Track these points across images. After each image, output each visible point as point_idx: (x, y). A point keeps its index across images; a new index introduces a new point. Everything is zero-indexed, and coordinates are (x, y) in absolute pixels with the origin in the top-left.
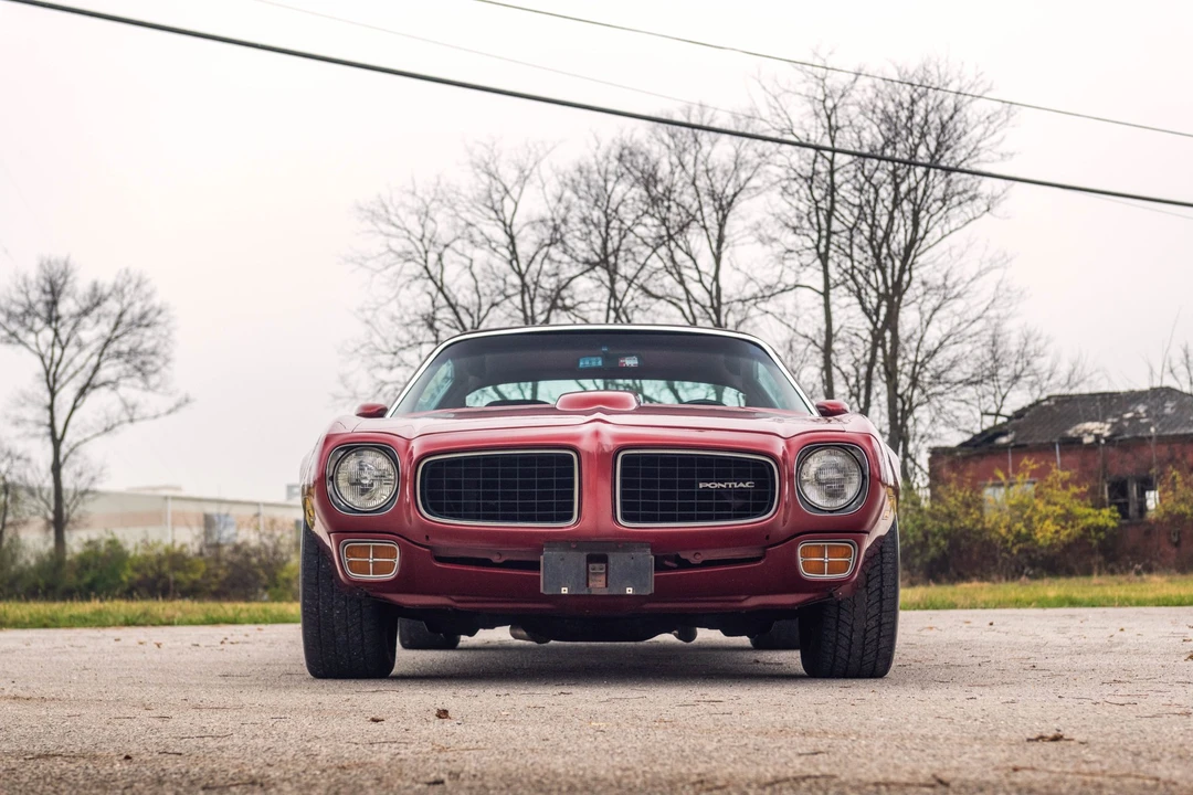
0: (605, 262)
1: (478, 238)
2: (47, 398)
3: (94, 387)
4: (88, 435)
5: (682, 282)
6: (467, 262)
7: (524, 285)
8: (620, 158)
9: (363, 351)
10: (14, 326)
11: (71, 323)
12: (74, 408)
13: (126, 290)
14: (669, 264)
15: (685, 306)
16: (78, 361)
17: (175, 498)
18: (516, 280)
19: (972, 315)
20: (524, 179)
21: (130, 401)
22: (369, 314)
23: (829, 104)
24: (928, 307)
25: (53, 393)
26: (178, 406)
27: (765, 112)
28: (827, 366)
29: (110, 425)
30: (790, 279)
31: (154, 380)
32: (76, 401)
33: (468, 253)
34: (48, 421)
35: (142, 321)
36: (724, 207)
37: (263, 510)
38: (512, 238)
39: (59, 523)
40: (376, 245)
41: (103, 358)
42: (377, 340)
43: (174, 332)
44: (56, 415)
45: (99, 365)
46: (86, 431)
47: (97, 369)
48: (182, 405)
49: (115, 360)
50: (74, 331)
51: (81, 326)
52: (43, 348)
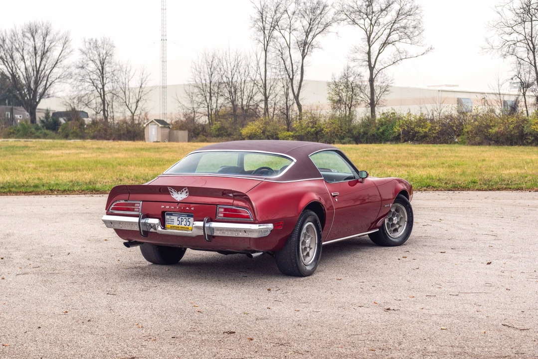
2: (368, 48)
3: (389, 44)
4: (386, 65)
9: (497, 26)
10: (353, 16)
11: (377, 15)
12: (379, 53)
16: (380, 32)
17: (443, 91)
21: (401, 50)
22: (499, 9)
25: (370, 47)
26: (427, 51)
29: (396, 61)
31: (416, 39)
32: (380, 50)
34: (367, 59)
35: (409, 14)
37: (487, 96)
39: (373, 104)
41: (392, 30)
42: (503, 20)
43: (423, 18)
44: (371, 56)
45: (390, 33)
46: (385, 63)
47: (389, 35)
48: (429, 51)
49: (398, 31)
50: (377, 19)
51: (380, 16)
52: (367, 26)
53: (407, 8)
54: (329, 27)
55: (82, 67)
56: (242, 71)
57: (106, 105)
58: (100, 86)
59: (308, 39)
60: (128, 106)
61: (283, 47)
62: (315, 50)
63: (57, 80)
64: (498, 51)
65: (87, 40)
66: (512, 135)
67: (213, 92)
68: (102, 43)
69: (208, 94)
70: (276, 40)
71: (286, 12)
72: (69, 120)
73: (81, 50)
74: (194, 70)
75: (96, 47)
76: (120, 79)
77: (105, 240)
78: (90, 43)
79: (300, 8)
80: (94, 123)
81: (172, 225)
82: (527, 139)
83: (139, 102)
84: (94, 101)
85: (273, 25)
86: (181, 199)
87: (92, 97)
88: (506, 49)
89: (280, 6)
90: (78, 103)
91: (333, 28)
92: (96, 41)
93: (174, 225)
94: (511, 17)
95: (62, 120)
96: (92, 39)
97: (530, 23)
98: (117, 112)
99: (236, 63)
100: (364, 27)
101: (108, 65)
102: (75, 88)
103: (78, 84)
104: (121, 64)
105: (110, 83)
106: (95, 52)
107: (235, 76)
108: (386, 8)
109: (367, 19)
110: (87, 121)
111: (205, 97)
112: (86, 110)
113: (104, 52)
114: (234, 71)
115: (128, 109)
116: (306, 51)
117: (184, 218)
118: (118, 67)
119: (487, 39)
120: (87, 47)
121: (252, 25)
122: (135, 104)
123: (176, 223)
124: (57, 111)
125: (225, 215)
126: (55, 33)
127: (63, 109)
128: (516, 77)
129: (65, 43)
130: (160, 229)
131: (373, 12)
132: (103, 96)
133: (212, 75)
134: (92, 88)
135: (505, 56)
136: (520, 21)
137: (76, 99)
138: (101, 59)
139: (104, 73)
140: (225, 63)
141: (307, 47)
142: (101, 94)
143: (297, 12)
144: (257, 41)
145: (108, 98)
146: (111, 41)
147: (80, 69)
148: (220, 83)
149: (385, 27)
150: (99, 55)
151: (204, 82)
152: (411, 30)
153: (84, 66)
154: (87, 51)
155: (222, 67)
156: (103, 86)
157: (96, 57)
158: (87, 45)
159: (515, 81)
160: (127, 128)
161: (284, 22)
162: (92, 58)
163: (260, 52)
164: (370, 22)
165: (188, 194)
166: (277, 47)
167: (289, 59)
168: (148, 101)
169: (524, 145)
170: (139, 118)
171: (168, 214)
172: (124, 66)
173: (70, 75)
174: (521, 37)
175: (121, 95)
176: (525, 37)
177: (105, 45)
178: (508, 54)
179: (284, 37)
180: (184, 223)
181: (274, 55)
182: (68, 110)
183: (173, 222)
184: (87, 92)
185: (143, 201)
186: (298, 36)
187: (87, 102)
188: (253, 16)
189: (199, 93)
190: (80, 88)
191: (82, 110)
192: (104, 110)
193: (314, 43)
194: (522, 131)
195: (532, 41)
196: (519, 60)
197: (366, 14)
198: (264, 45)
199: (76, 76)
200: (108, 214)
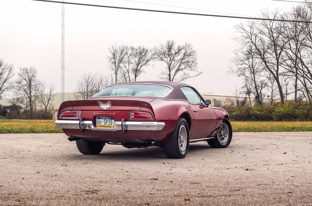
2: (169, 72)
3: (180, 70)
6: (260, 38)
7: (275, 44)
9: (235, 61)
10: (161, 56)
11: (173, 56)
12: (175, 75)
13: (186, 48)
16: (175, 65)
17: (206, 95)
18: (273, 43)
21: (186, 73)
22: (236, 52)
25: (170, 72)
26: (199, 74)
29: (183, 79)
31: (193, 68)
32: (175, 74)
34: (169, 78)
35: (190, 55)
37: (229, 98)
40: (240, 35)
41: (181, 63)
42: (238, 58)
43: (197, 57)
44: (171, 77)
45: (180, 65)
46: (178, 80)
47: (180, 66)
48: (200, 74)
49: (184, 64)
50: (174, 57)
51: (175, 56)
52: (168, 61)
53: (189, 52)
54: (149, 62)
55: (19, 83)
56: (104, 84)
57: (32, 102)
58: (29, 92)
59: (138, 68)
60: (43, 103)
61: (125, 72)
62: (142, 73)
63: (6, 89)
64: (236, 73)
65: (22, 68)
66: (244, 116)
67: (88, 95)
68: (30, 70)
69: (86, 96)
70: (121, 69)
71: (126, 54)
72: (12, 110)
73: (19, 74)
74: (78, 84)
75: (27, 72)
76: (40, 88)
77: (50, 146)
78: (24, 70)
79: (134, 52)
80: (25, 112)
81: (100, 125)
82: (252, 118)
83: (50, 101)
84: (25, 101)
85: (120, 61)
86: (106, 108)
87: (24, 98)
88: (240, 72)
89: (124, 51)
90: (17, 102)
91: (151, 62)
92: (27, 69)
93: (102, 125)
94: (242, 56)
95: (8, 111)
96: (25, 68)
97: (252, 59)
98: (38, 106)
99: (101, 80)
100: (166, 62)
101: (33, 82)
102: (15, 94)
103: (17, 91)
104: (40, 81)
105: (34, 91)
106: (26, 75)
107: (100, 87)
108: (178, 52)
109: (169, 57)
110: (22, 111)
111: (85, 98)
112: (21, 105)
113: (31, 75)
114: (100, 84)
115: (43, 105)
116: (137, 74)
117: (108, 120)
118: (38, 82)
119: (230, 67)
120: (22, 72)
121: (109, 61)
122: (47, 102)
123: (103, 124)
124: (5, 106)
125: (135, 117)
126: (5, 65)
127: (9, 104)
128: (245, 87)
129: (10, 70)
130: (92, 127)
131: (171, 54)
132: (30, 98)
133: (88, 86)
134: (24, 93)
135: (239, 76)
136: (247, 58)
137: (16, 99)
138: (30, 79)
139: (31, 85)
140: (95, 80)
141: (137, 72)
142: (29, 97)
143: (132, 54)
144: (111, 69)
145: (33, 99)
146: (35, 69)
147: (18, 84)
148: (92, 91)
149: (178, 61)
150: (28, 76)
151: (84, 90)
152: (191, 63)
153: (21, 82)
154: (22, 74)
155: (93, 82)
156: (30, 92)
157: (27, 78)
158: (22, 71)
159: (245, 89)
160: (43, 114)
161: (126, 59)
162: (25, 78)
163: (113, 74)
164: (170, 59)
165: (111, 105)
166: (122, 72)
167: (128, 78)
168: (54, 100)
169: (250, 121)
170: (49, 109)
171: (98, 118)
172: (42, 82)
173: (13, 87)
174: (247, 66)
175: (40, 97)
176: (249, 66)
177: (32, 71)
178: (241, 75)
179: (126, 67)
180: (108, 123)
181: (120, 76)
182: (12, 105)
183: (101, 123)
184: (22, 95)
185: (81, 111)
186: (133, 66)
187: (21, 101)
188: (110, 56)
189: (81, 96)
190: (18, 93)
191: (19, 105)
192: (31, 105)
193: (141, 69)
194: (249, 114)
195: (253, 68)
196: (246, 78)
197: (168, 55)
198: (115, 71)
199: (16, 87)
200: (58, 119)
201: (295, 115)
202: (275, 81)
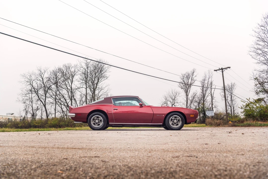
0: (56, 83)
1: (38, 79)
5: (67, 86)
6: (37, 83)
7: (44, 86)
8: (58, 70)
9: (21, 94)
14: (65, 84)
15: (67, 89)
18: (43, 85)
19: (105, 92)
20: (45, 72)
22: (22, 89)
23: (87, 64)
24: (99, 91)
27: (79, 65)
28: (86, 98)
30: (82, 86)
33: (37, 81)
36: (73, 77)
37: (3, 117)
38: (43, 79)
40: (23, 80)
42: (23, 93)
64: (21, 102)
88: (23, 101)
174: (28, 98)
194: (30, 125)
195: (32, 99)
201: (60, 125)
202: (44, 107)
